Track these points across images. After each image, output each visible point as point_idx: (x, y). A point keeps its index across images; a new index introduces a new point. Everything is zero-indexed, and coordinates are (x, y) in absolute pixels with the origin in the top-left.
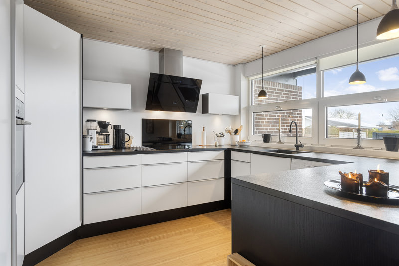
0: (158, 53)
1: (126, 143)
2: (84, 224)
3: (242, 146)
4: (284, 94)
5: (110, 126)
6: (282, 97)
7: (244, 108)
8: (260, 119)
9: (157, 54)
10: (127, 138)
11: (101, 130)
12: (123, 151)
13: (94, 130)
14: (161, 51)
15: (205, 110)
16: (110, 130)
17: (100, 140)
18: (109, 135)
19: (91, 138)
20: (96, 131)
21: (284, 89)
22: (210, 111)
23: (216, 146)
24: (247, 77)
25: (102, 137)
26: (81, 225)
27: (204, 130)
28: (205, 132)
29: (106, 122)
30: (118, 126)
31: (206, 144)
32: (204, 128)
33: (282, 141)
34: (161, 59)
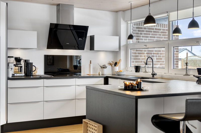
0: (56, 6)
1: (33, 72)
2: (8, 123)
3: (119, 75)
4: (161, 32)
5: (22, 60)
6: (159, 35)
7: (124, 46)
8: (139, 53)
9: (55, 8)
10: (34, 68)
11: (16, 63)
12: (32, 77)
13: (12, 63)
14: (58, 5)
15: (92, 48)
16: (23, 63)
17: (16, 70)
18: (22, 67)
19: (12, 69)
20: (13, 64)
21: (161, 28)
22: (95, 49)
23: (99, 75)
24: (126, 21)
25: (17, 67)
26: (6, 123)
27: (90, 63)
28: (92, 64)
29: (20, 58)
30: (28, 60)
31: (92, 73)
32: (91, 61)
33: (147, 71)
34: (58, 11)
